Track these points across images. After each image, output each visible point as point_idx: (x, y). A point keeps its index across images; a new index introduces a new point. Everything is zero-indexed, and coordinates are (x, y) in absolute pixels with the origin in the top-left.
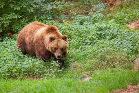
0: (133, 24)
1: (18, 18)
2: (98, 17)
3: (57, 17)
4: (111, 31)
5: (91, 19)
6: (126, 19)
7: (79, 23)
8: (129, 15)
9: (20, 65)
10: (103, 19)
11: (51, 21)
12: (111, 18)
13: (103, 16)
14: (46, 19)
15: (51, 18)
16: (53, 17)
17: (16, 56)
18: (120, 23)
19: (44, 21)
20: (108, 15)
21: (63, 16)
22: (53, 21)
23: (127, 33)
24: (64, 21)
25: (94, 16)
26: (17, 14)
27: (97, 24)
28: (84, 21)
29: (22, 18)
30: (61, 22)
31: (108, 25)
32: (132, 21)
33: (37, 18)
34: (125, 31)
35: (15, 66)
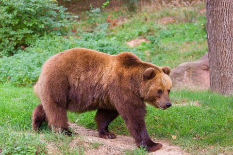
0: (132, 42)
1: (30, 33)
2: (101, 35)
3: (65, 34)
4: (112, 48)
5: (96, 36)
6: (126, 38)
7: (84, 39)
8: (129, 34)
9: (29, 75)
10: (106, 36)
11: (59, 37)
12: (113, 36)
13: (106, 34)
14: (55, 35)
15: (60, 34)
16: (61, 33)
17: (26, 67)
18: (121, 41)
19: (54, 36)
20: (110, 34)
21: (70, 33)
22: (61, 37)
23: (126, 50)
24: (71, 37)
25: (98, 34)
26: (29, 29)
27: (100, 41)
28: (89, 38)
29: (34, 34)
30: (68, 38)
31: (109, 42)
32: (131, 39)
33: (47, 33)
34: (125, 47)
35: (25, 76)
